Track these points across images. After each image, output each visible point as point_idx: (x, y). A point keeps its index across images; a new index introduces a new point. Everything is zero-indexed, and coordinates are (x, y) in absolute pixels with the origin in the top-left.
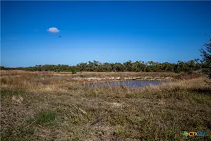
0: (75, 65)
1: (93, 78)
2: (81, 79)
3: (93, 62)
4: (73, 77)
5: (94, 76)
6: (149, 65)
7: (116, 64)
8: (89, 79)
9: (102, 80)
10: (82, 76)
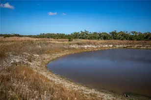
0: (70, 34)
1: (89, 46)
2: (77, 47)
3: (84, 31)
4: (70, 44)
5: (89, 44)
6: (132, 34)
7: (103, 33)
8: (86, 46)
9: (97, 48)
10: (78, 44)
